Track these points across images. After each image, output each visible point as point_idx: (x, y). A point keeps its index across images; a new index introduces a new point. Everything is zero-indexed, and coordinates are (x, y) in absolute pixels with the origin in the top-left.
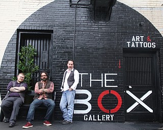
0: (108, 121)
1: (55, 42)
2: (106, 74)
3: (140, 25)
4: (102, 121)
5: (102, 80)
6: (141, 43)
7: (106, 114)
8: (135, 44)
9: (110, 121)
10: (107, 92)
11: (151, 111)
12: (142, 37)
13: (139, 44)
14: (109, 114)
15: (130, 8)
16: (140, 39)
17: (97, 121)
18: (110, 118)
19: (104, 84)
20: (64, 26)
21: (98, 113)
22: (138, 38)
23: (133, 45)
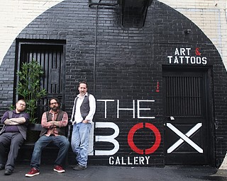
0: (142, 166)
1: (69, 57)
2: (138, 101)
3: (186, 33)
4: (134, 165)
5: (134, 109)
6: (187, 57)
7: (139, 155)
8: (179, 60)
9: (145, 165)
10: (141, 126)
11: (201, 151)
12: (188, 49)
13: (185, 60)
14: (144, 155)
15: (173, 9)
16: (186, 52)
17: (127, 165)
18: (145, 161)
19: (136, 114)
20: (81, 34)
21: (128, 155)
22: (183, 51)
23: (176, 61)
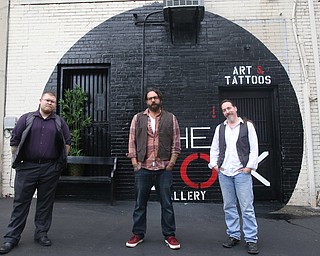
0: (197, 201)
1: (114, 82)
2: (192, 129)
3: (245, 48)
4: (187, 201)
5: (187, 138)
6: (248, 77)
7: (194, 190)
8: (238, 80)
9: (201, 201)
10: (195, 156)
11: (268, 184)
12: (249, 67)
13: (245, 80)
14: (199, 190)
15: (230, 22)
16: (246, 71)
17: (180, 201)
18: (200, 196)
19: (189, 143)
20: (126, 56)
21: (182, 189)
22: (242, 69)
23: (235, 82)
